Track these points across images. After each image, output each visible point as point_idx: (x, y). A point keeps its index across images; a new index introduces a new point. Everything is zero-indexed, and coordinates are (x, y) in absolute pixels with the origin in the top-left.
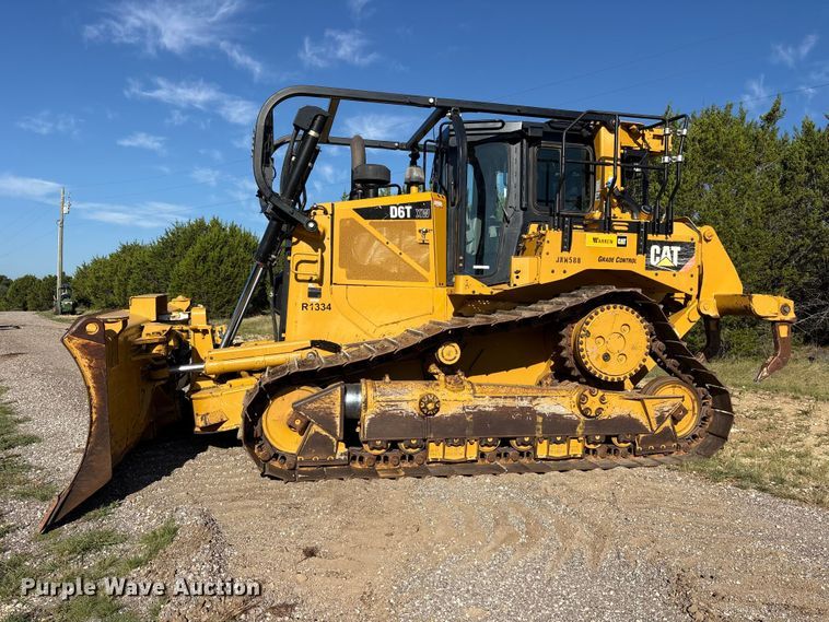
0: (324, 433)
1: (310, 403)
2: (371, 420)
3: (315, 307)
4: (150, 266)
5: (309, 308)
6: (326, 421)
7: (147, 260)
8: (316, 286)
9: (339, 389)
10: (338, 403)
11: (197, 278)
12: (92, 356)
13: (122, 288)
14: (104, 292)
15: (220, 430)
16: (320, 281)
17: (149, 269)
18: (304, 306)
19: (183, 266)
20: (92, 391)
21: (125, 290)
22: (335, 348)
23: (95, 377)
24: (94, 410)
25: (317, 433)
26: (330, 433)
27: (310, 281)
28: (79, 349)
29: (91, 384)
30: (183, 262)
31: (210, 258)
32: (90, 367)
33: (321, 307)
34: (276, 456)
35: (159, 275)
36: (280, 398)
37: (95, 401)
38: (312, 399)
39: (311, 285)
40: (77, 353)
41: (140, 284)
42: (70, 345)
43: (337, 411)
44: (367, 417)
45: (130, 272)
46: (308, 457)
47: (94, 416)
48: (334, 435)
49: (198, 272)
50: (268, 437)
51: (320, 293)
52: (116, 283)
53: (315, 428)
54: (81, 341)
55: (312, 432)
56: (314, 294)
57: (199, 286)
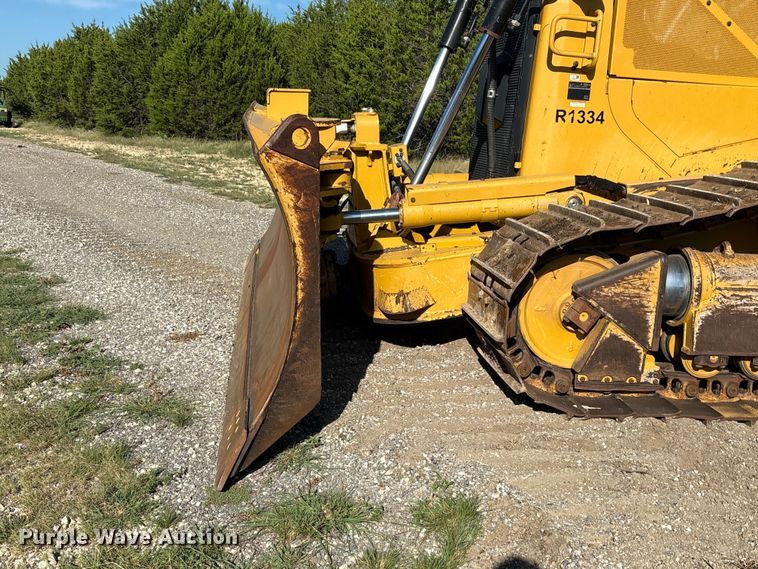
0: (626, 338)
1: (608, 285)
2: (706, 320)
3: (578, 117)
4: (120, 59)
5: (568, 118)
6: (631, 318)
7: (117, 49)
8: (582, 78)
9: (658, 264)
10: (655, 288)
11: (190, 78)
12: (300, 189)
13: (80, 90)
14: (54, 95)
15: (421, 319)
16: (590, 71)
17: (120, 64)
18: (560, 115)
19: (169, 59)
20: (299, 251)
21: (83, 95)
22: (614, 191)
23: (303, 227)
24: (300, 285)
25: (614, 337)
26: (635, 337)
27: (574, 69)
28: (282, 175)
29: (297, 238)
30: (170, 55)
31: (207, 50)
32: (296, 208)
33: (588, 117)
34: (537, 370)
35: (136, 71)
36: (550, 275)
37: (301, 269)
38: (610, 279)
39: (573, 77)
40: (279, 182)
41: (109, 85)
42: (268, 166)
43: (652, 302)
44: (699, 313)
45: (91, 66)
46: (595, 375)
47: (300, 295)
48: (643, 342)
49: (192, 70)
50: (527, 339)
51: (588, 93)
52: (70, 83)
53: (613, 329)
54: (284, 160)
55: (606, 335)
56: (578, 93)
57: (193, 91)
